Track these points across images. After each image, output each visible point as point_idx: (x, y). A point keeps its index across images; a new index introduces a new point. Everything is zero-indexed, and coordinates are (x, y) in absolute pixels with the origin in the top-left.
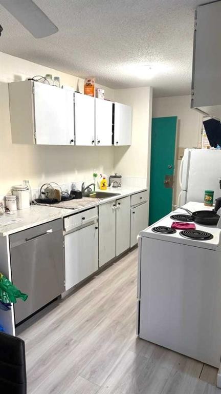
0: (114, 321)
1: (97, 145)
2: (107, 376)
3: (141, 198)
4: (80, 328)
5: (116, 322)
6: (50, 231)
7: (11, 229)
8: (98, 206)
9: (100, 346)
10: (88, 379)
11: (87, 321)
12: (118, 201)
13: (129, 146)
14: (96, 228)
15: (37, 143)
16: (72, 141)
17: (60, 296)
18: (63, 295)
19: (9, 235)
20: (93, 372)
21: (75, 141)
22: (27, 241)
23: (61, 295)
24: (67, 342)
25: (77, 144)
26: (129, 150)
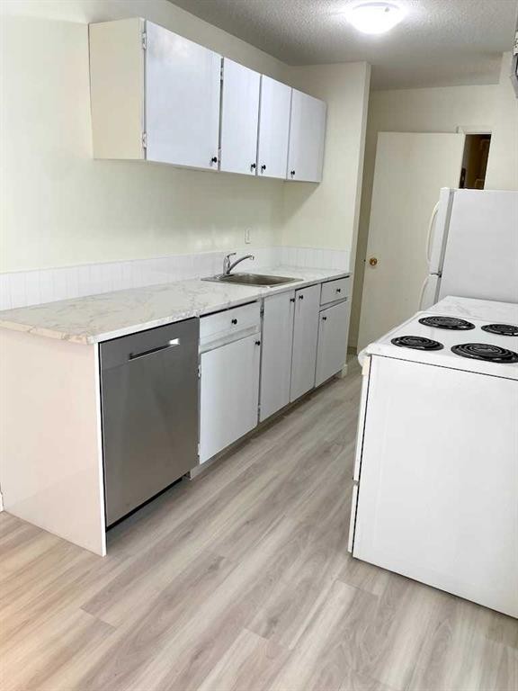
0: (301, 523)
1: (259, 174)
2: (302, 630)
3: (339, 291)
4: (236, 537)
5: (304, 525)
6: (175, 342)
7: (102, 330)
8: (263, 299)
9: (281, 571)
10: (265, 635)
11: (248, 522)
12: (299, 293)
13: (318, 184)
14: (258, 343)
15: (149, 158)
16: (215, 160)
17: (187, 475)
18: (194, 473)
19: (99, 343)
20: (273, 622)
21: (219, 162)
22: (131, 358)
23: (189, 473)
24: (213, 563)
25: (223, 169)
26: (317, 191)
